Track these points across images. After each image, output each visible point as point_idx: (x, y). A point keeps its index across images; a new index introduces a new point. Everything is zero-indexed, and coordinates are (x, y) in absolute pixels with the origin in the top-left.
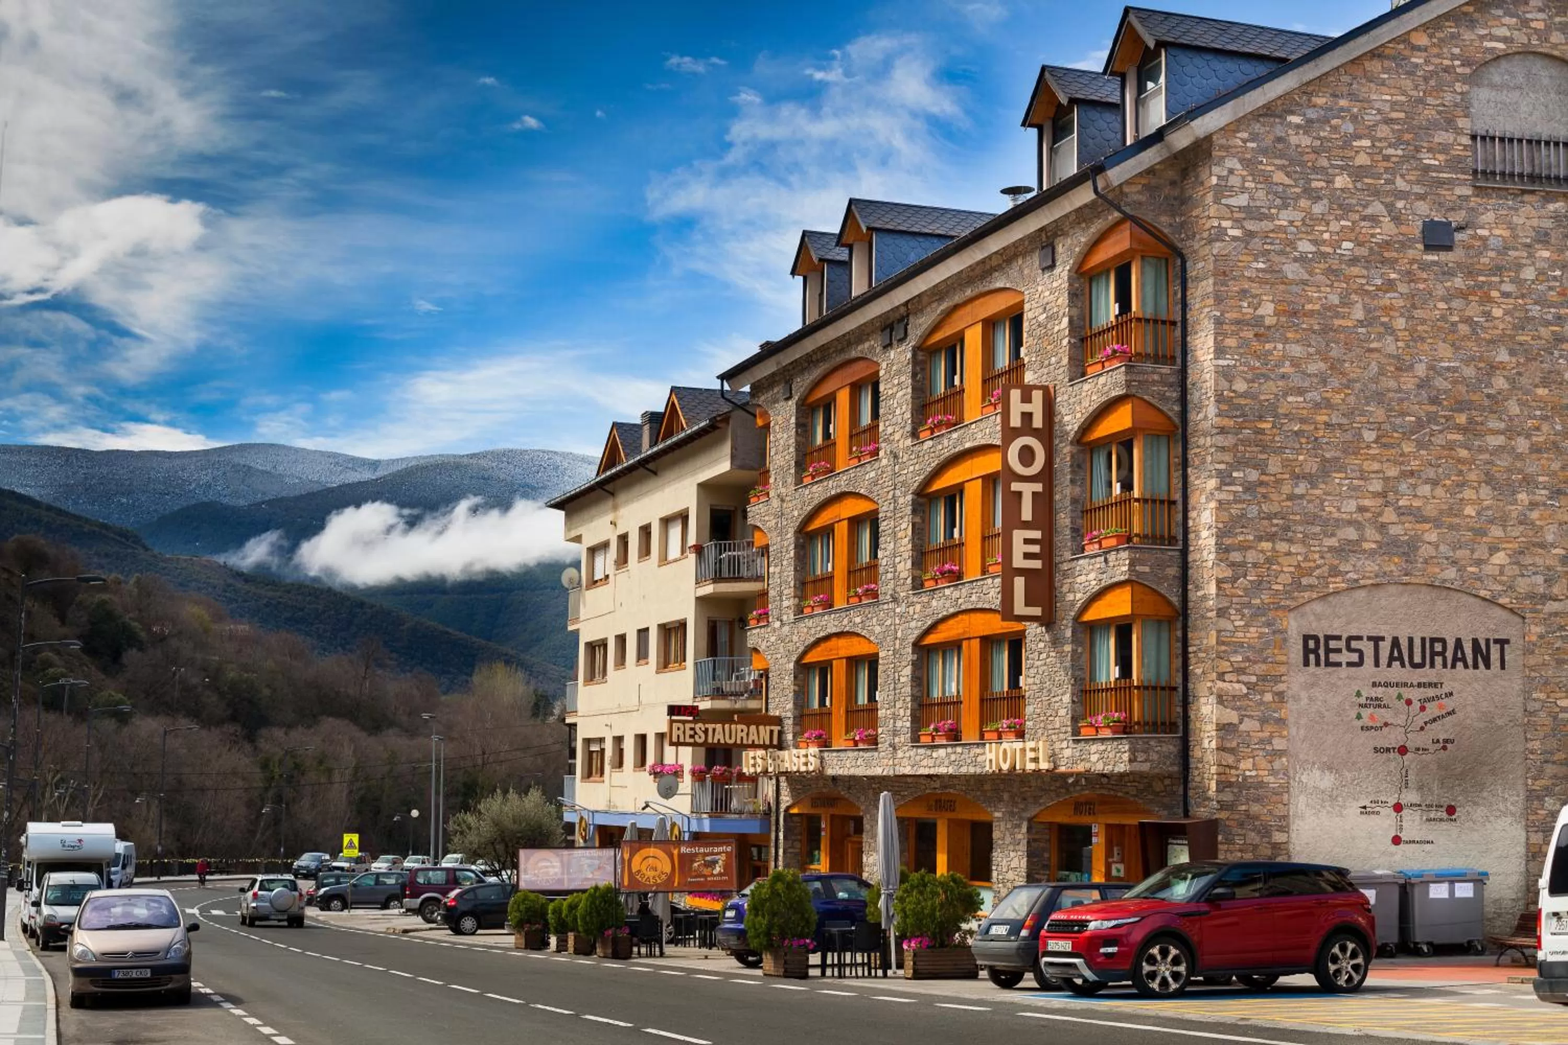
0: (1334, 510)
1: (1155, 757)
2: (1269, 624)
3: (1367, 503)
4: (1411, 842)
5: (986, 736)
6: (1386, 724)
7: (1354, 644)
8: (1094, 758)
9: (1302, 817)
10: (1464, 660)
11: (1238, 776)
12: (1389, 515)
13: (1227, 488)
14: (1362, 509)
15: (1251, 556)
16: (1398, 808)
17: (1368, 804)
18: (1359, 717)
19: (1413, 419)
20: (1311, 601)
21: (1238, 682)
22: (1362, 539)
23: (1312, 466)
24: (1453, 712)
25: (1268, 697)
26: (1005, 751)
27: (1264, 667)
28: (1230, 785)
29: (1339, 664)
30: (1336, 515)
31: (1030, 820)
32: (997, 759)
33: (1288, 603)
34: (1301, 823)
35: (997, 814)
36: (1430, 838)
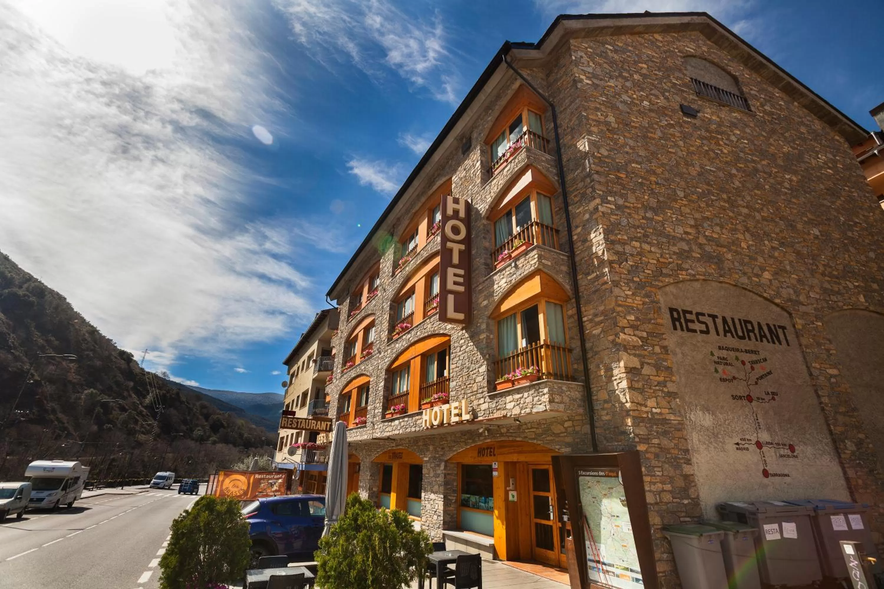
0: (672, 231)
1: (566, 399)
2: (647, 296)
3: (689, 230)
4: (775, 475)
5: (423, 407)
6: (734, 378)
7: (701, 318)
8: (509, 406)
9: (698, 451)
10: (765, 336)
11: (647, 412)
12: (702, 240)
13: (605, 205)
14: (686, 233)
15: (628, 249)
16: (759, 445)
17: (740, 442)
18: (716, 371)
19: (701, 191)
20: (669, 284)
21: (634, 335)
22: (691, 250)
23: (653, 202)
24: (770, 373)
25: (657, 349)
26: (436, 412)
27: (650, 326)
28: (643, 420)
29: (695, 331)
30: (673, 234)
31: (446, 462)
32: (430, 420)
33: (657, 283)
34: (698, 456)
35: (425, 459)
36: (786, 472)
